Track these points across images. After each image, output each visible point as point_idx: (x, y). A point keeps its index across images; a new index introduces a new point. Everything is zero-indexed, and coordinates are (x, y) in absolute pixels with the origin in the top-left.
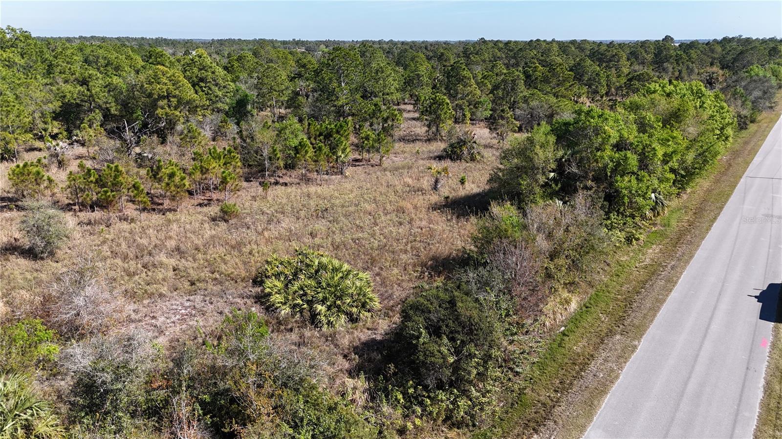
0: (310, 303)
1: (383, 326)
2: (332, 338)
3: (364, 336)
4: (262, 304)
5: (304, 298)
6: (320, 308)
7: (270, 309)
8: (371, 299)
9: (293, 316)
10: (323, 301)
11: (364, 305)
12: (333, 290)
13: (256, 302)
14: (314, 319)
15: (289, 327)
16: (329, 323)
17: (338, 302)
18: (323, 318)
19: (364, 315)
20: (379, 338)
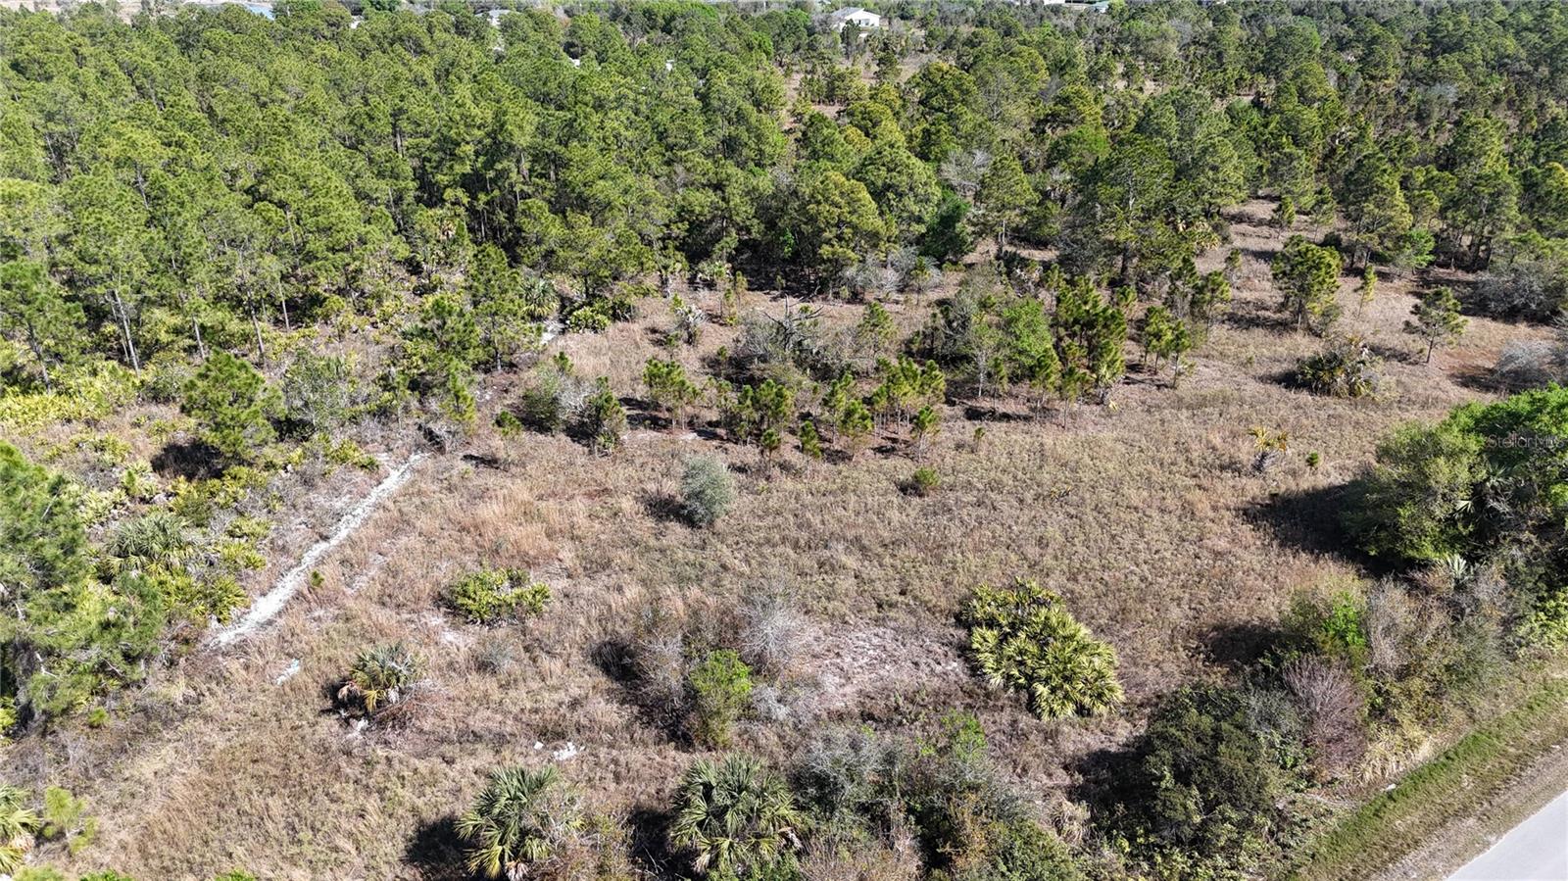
0: (1030, 679)
1: (1124, 732)
2: (1051, 736)
3: (1094, 741)
4: (967, 660)
5: (1022, 668)
6: (1041, 689)
7: (976, 670)
8: (1111, 690)
9: (1006, 688)
10: (1047, 680)
11: (1100, 696)
12: (1061, 667)
13: (959, 657)
14: (1032, 706)
15: (1000, 704)
16: (1052, 712)
17: (1067, 686)
18: (1044, 704)
19: (1101, 709)
20: (1113, 750)
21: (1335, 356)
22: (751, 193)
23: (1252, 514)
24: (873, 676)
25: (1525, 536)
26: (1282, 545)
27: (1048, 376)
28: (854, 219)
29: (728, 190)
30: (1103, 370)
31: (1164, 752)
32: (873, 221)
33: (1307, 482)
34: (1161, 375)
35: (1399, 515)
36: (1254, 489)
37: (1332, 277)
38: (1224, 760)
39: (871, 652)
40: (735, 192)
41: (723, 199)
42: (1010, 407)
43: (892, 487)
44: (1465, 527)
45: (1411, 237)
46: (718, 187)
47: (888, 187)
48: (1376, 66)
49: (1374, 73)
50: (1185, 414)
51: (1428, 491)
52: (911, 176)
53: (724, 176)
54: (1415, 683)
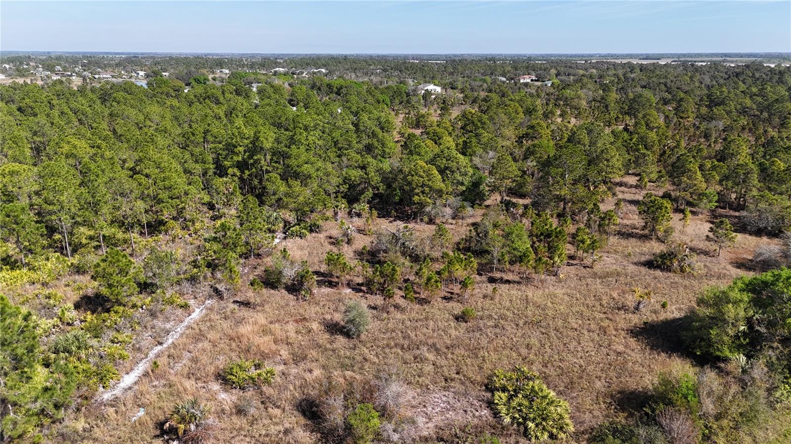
0: (525, 419)
4: (492, 409)
5: (520, 413)
6: (531, 425)
7: (496, 414)
8: (567, 425)
9: (512, 424)
10: (533, 420)
11: (561, 428)
12: (541, 413)
13: (488, 407)
14: (526, 434)
15: (509, 433)
16: (537, 437)
17: (544, 423)
18: (532, 433)
19: (562, 435)
21: (673, 253)
22: (379, 171)
23: (635, 332)
24: (443, 417)
25: (775, 345)
26: (651, 349)
27: (529, 261)
28: (430, 183)
29: (368, 169)
30: (556, 259)
32: (439, 183)
33: (663, 316)
34: (585, 261)
35: (711, 334)
36: (636, 320)
37: (668, 213)
39: (442, 405)
40: (372, 171)
41: (366, 174)
42: (510, 277)
43: (451, 317)
44: (745, 340)
45: (706, 194)
46: (363, 168)
47: (447, 168)
48: (683, 112)
49: (682, 115)
50: (598, 281)
51: (725, 321)
52: (458, 163)
53: (366, 162)
54: (725, 423)
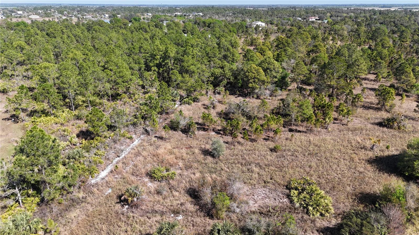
0: (307, 205)
1: (334, 222)
2: (313, 221)
3: (325, 224)
4: (289, 199)
5: (305, 202)
6: (310, 208)
7: (291, 201)
8: (330, 209)
9: (300, 207)
10: (312, 206)
11: (327, 211)
12: (316, 202)
13: (287, 198)
14: (307, 213)
15: (298, 211)
16: (313, 215)
17: (318, 208)
18: (311, 212)
19: (327, 214)
20: (331, 226)
21: (394, 118)
22: (231, 70)
23: (370, 161)
24: (263, 202)
26: (379, 171)
27: (312, 121)
28: (258, 77)
29: (225, 69)
30: (327, 120)
31: (346, 229)
32: (263, 76)
33: (386, 153)
34: (343, 122)
35: (414, 164)
36: (371, 154)
37: (393, 96)
38: (364, 232)
39: (262, 195)
40: (227, 70)
41: (223, 71)
42: (301, 129)
43: (268, 149)
45: (415, 85)
46: (222, 68)
47: (268, 69)
48: (404, 38)
49: (403, 40)
50: (350, 133)
52: (274, 66)
53: (224, 65)
